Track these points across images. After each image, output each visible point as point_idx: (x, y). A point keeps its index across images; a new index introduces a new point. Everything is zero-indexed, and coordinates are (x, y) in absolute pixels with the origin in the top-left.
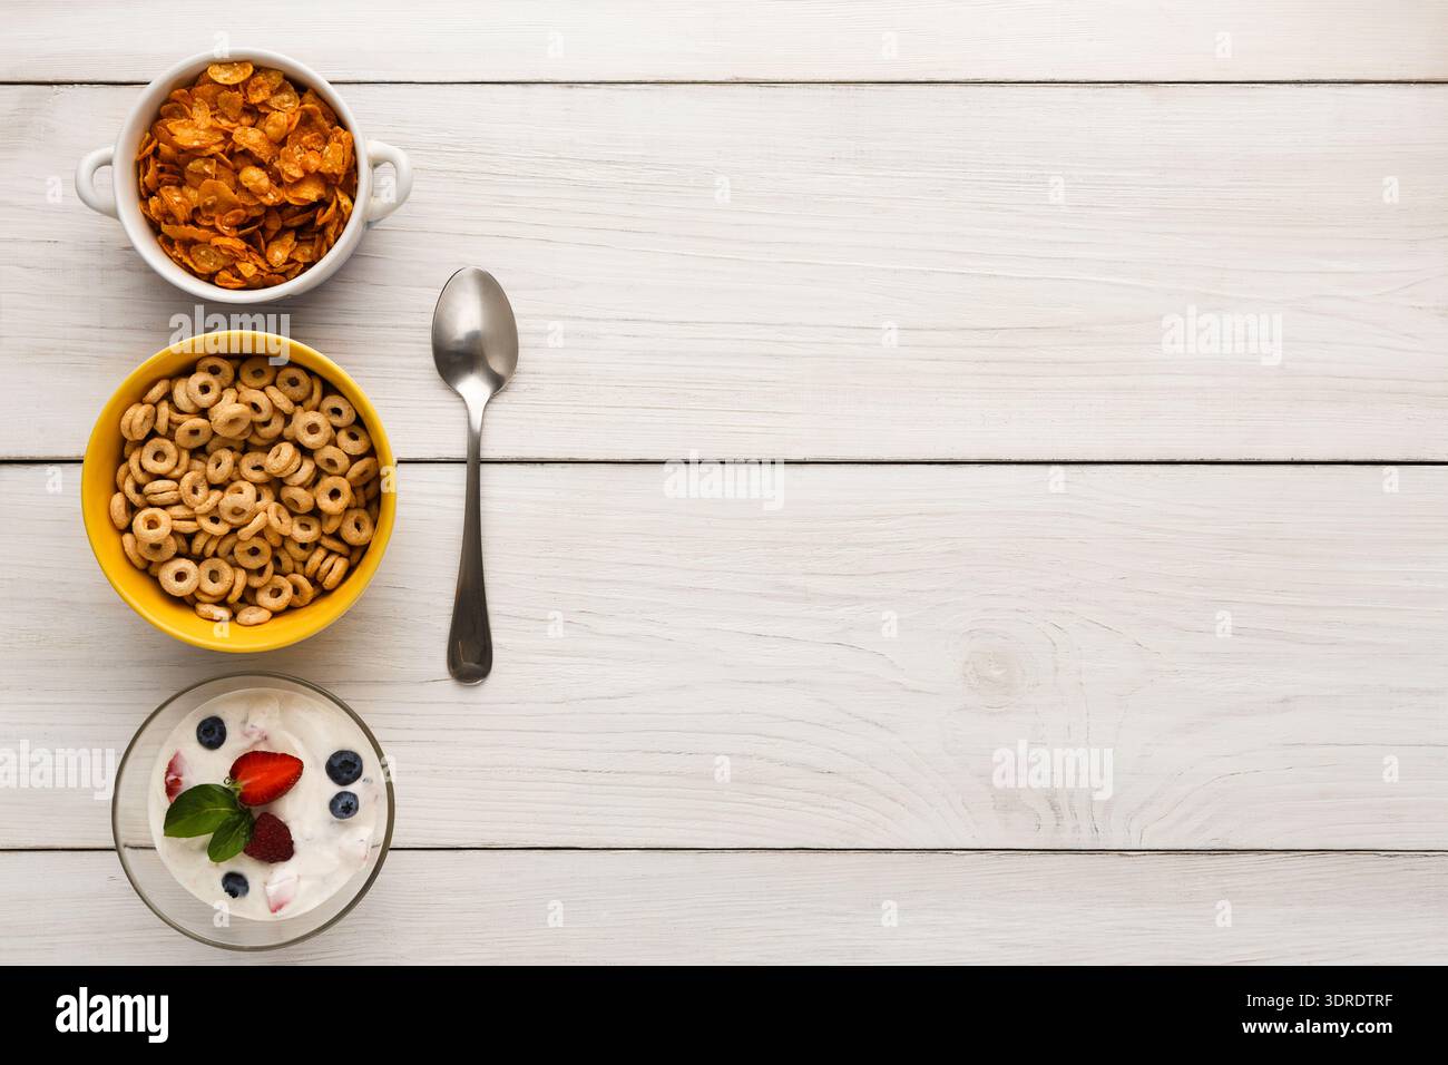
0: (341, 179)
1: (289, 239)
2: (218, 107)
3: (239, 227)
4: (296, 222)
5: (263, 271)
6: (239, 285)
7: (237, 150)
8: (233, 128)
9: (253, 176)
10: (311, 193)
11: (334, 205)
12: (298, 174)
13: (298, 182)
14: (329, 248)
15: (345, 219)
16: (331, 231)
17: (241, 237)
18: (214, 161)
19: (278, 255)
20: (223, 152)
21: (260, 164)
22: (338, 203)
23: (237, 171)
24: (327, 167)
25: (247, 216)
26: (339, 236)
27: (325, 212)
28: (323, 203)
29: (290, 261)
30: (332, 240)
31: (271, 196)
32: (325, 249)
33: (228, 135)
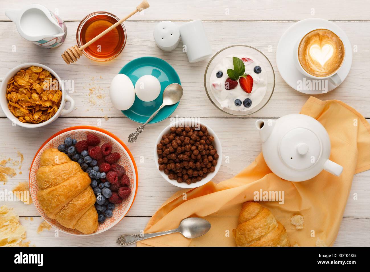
0: (56, 103)
1: (40, 113)
2: (31, 77)
3: (28, 107)
4: (43, 109)
5: (31, 119)
6: (24, 122)
7: (33, 89)
8: (33, 83)
9: (35, 96)
10: (48, 104)
11: (53, 109)
12: (46, 99)
13: (46, 101)
14: (49, 119)
15: (55, 113)
16: (50, 115)
17: (28, 109)
18: (26, 90)
19: (36, 116)
20: (29, 88)
21: (37, 93)
22: (54, 109)
23: (32, 93)
24: (53, 99)
25: (31, 105)
26: (52, 116)
27: (51, 109)
28: (51, 107)
29: (39, 118)
30: (50, 117)
31: (38, 102)
32: (48, 118)
33: (32, 84)
